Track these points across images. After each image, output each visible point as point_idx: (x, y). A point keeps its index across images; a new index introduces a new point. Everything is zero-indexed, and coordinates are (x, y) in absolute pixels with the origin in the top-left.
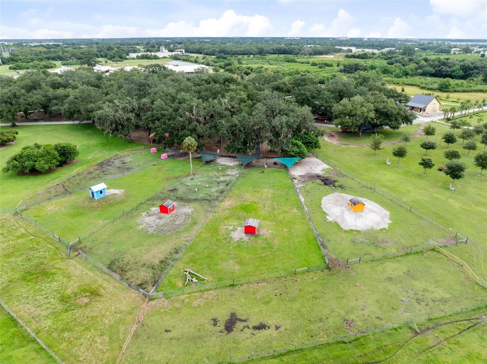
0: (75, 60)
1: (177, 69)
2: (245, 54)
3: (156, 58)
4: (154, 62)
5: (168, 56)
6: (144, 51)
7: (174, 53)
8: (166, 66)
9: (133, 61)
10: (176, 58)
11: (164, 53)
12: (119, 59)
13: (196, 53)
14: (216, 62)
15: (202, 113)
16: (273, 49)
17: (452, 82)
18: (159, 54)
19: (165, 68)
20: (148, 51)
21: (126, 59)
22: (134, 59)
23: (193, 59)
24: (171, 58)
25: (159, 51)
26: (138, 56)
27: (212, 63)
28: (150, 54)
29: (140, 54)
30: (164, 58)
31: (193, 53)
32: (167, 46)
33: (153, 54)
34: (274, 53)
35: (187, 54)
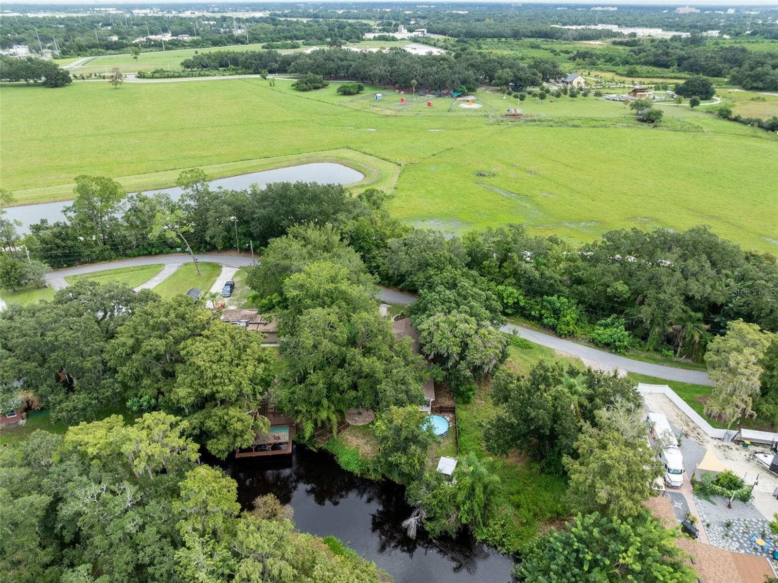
0: (315, 40)
1: (414, 52)
2: (496, 37)
3: (394, 39)
4: (393, 44)
5: (406, 38)
6: (380, 30)
7: (413, 34)
8: (405, 49)
9: (370, 42)
10: (415, 40)
11: (403, 33)
12: (356, 40)
13: (440, 33)
14: (455, 46)
15: (422, 73)
16: (531, 31)
17: (638, 68)
18: (397, 35)
19: (404, 51)
20: (384, 30)
21: (363, 40)
22: (370, 40)
23: (432, 42)
24: (410, 40)
25: (397, 31)
26: (374, 37)
27: (450, 47)
28: (387, 34)
29: (377, 35)
30: (403, 39)
31: (436, 33)
32: (406, 21)
33: (391, 34)
34: (532, 37)
35: (428, 35)
